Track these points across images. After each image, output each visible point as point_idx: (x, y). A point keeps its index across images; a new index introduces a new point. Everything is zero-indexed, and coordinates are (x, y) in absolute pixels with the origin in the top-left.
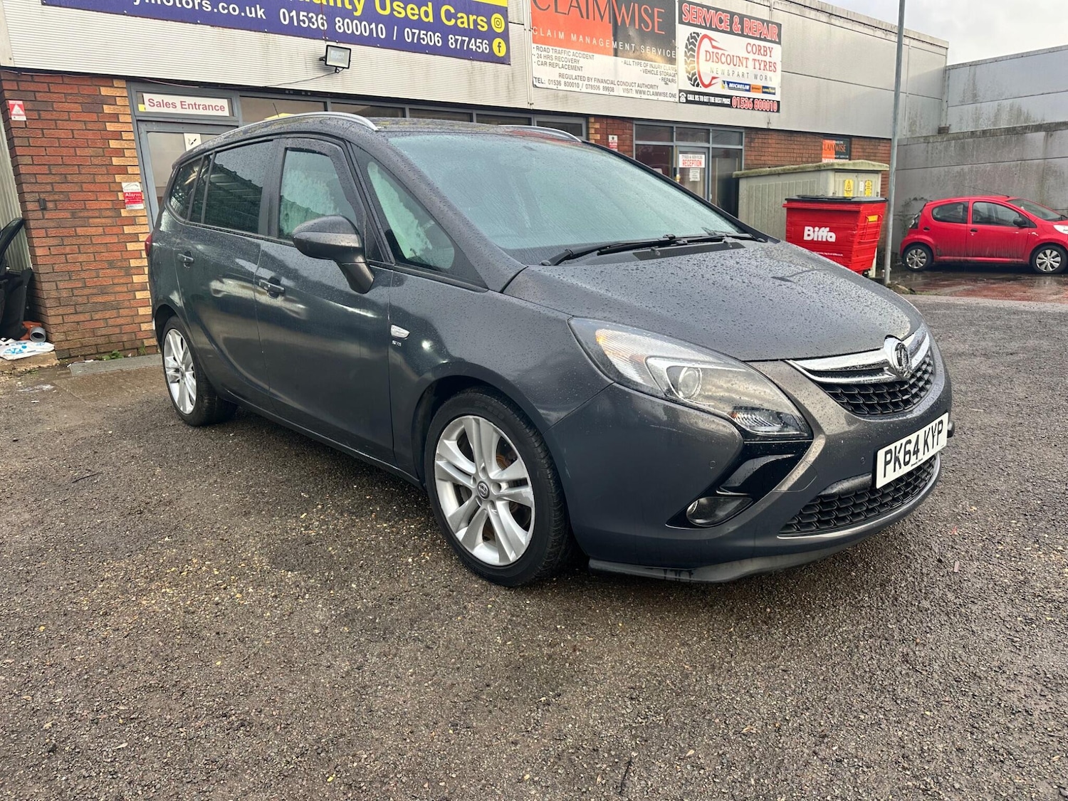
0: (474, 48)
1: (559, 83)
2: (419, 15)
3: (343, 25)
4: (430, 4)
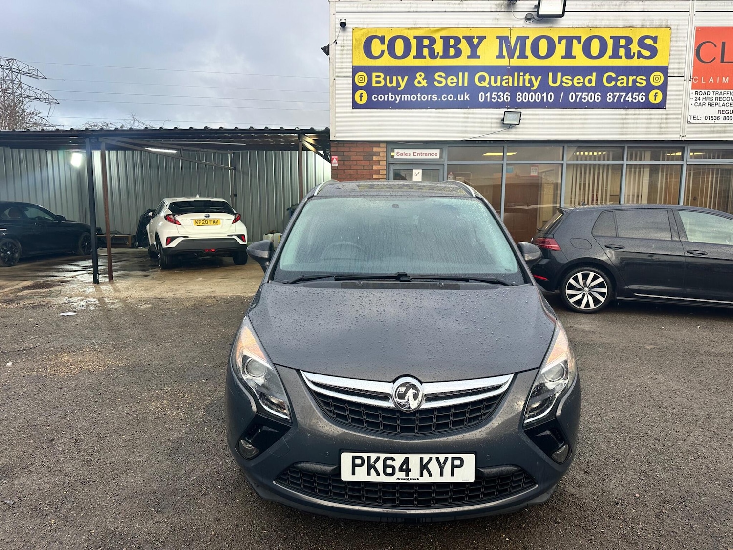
0: (630, 100)
1: (718, 118)
2: (584, 82)
3: (522, 97)
4: (594, 74)
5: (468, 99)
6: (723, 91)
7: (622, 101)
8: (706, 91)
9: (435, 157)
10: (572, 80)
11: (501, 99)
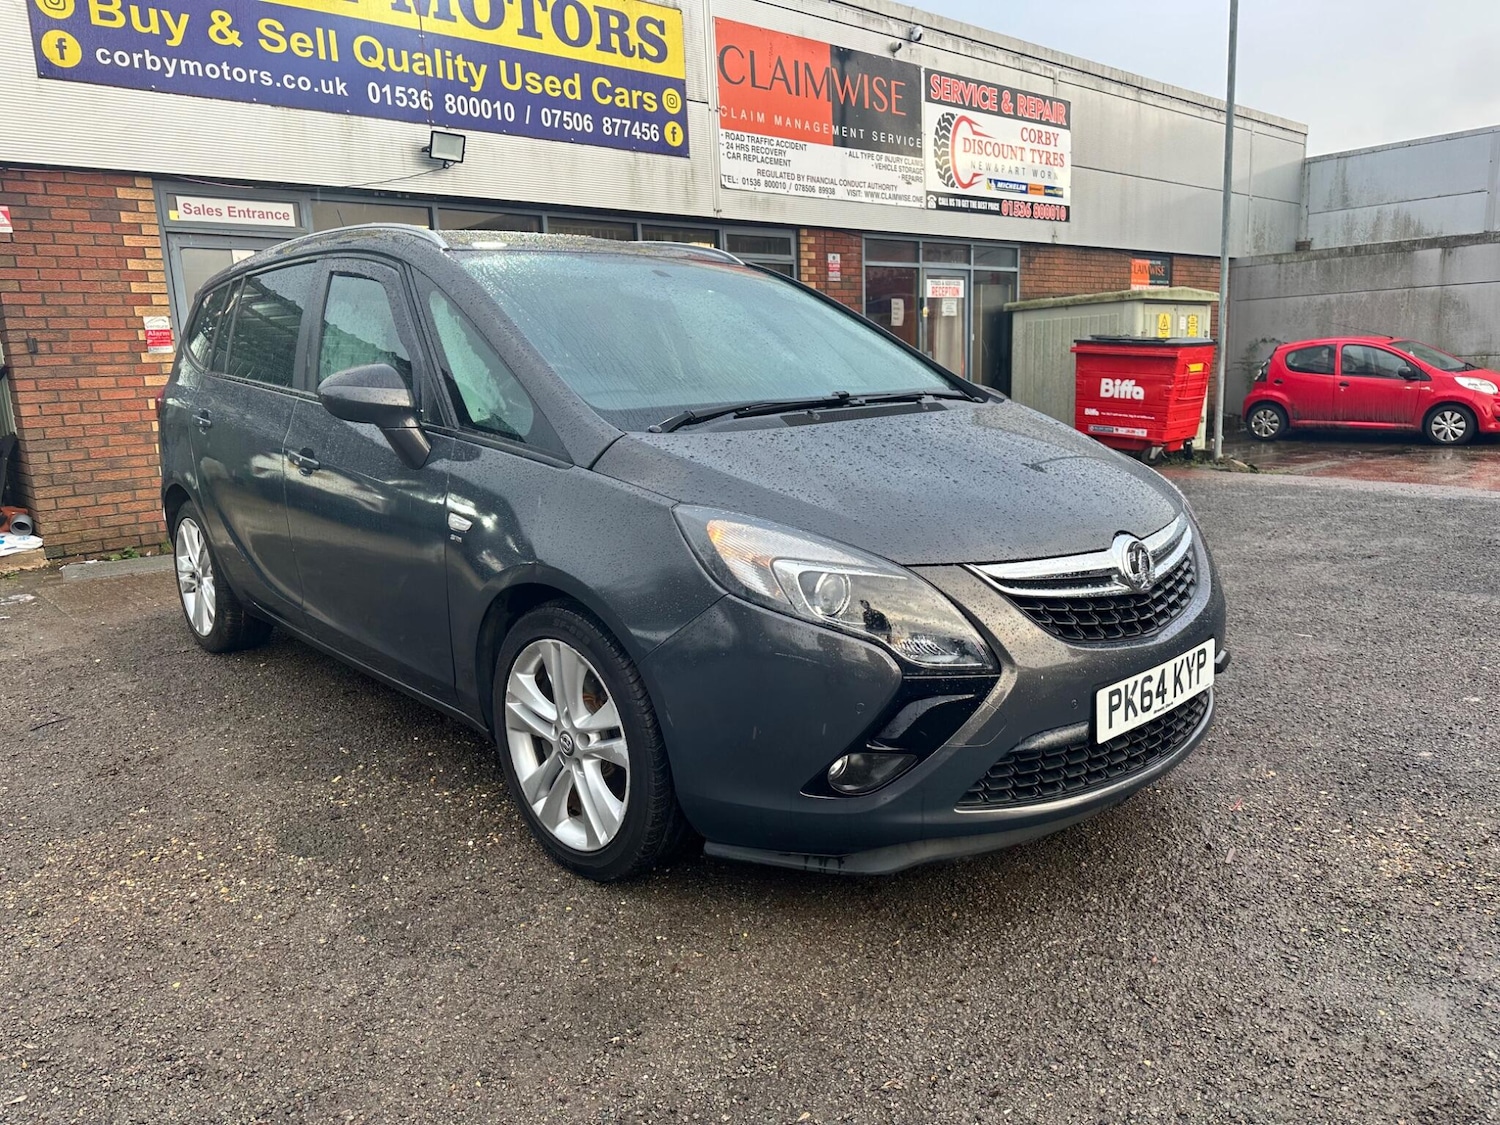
0: (638, 134)
1: (758, 183)
2: (562, 90)
3: (456, 103)
4: (577, 76)
5: (346, 94)
6: (760, 136)
7: (626, 135)
8: (740, 133)
9: (283, 223)
10: (542, 82)
11: (414, 103)
